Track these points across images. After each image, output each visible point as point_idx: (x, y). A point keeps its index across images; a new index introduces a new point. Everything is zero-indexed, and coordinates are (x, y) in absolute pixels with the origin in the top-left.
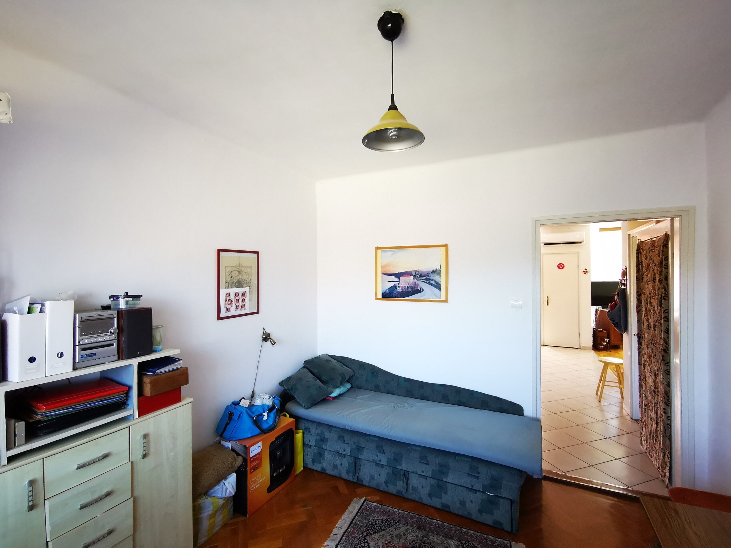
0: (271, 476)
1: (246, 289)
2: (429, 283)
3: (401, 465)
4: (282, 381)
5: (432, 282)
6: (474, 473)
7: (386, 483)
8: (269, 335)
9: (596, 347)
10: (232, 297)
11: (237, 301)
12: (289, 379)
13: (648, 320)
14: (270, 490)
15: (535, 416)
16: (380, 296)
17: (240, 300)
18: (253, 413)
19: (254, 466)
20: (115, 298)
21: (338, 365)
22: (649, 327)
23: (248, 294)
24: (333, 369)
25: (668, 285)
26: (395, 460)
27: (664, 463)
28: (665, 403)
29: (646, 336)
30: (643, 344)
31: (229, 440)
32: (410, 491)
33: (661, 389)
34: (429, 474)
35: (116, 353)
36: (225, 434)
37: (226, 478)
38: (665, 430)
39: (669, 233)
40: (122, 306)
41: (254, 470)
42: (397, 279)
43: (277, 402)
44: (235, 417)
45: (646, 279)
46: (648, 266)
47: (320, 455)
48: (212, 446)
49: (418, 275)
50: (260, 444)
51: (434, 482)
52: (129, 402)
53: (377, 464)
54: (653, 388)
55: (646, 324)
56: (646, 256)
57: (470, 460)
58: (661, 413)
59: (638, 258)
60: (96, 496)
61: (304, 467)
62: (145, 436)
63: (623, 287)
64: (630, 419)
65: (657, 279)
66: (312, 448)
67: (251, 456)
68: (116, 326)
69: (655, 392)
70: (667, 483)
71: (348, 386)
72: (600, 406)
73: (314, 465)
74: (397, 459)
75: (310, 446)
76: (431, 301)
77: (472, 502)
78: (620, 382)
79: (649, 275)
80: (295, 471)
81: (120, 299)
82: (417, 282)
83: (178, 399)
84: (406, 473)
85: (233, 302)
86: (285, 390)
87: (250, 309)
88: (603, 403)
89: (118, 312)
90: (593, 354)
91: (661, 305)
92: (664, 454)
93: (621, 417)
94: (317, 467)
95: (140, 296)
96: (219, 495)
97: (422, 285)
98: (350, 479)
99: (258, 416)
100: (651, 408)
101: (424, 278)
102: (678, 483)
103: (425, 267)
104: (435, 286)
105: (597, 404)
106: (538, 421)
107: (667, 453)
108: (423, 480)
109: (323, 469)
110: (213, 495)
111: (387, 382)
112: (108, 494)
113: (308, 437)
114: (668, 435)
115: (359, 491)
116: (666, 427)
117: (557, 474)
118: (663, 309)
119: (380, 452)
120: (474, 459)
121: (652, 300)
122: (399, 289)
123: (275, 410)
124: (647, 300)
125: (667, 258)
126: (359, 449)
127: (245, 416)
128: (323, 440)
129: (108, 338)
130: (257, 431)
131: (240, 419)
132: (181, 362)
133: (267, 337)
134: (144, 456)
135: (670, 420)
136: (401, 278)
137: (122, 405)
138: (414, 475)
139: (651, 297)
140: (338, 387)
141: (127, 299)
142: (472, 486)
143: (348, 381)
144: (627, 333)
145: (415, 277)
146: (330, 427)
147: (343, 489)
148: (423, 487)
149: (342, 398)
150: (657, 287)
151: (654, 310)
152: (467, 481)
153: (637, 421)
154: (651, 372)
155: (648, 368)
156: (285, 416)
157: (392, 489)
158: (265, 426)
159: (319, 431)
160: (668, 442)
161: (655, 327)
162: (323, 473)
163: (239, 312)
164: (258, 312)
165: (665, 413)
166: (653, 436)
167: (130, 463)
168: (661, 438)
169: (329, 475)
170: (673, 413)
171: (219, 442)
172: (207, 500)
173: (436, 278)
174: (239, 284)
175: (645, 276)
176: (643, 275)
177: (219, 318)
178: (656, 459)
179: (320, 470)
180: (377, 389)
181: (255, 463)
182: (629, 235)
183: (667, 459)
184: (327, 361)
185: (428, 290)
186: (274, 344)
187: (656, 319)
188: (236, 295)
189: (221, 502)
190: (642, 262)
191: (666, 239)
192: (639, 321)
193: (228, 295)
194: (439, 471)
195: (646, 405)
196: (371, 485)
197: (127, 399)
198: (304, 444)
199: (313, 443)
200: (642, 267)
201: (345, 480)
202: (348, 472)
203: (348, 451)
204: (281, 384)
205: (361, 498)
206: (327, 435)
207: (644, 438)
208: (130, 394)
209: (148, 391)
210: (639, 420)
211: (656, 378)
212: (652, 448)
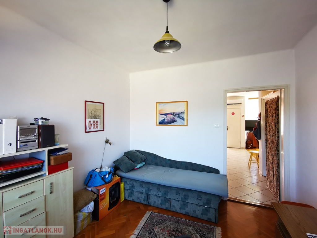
0: (110, 203)
1: (98, 120)
2: (179, 118)
3: (167, 196)
4: (114, 161)
5: (181, 117)
6: (199, 198)
7: (161, 204)
8: (108, 140)
9: (247, 147)
10: (92, 122)
11: (94, 125)
12: (118, 160)
13: (270, 133)
14: (109, 209)
15: (224, 174)
16: (158, 124)
17: (96, 124)
18: (101, 175)
19: (102, 198)
20: (36, 119)
21: (139, 154)
22: (270, 136)
23: (99, 122)
24: (137, 156)
25: (279, 117)
26: (165, 194)
27: (277, 192)
28: (277, 167)
29: (269, 140)
30: (268, 144)
31: (90, 187)
32: (172, 207)
33: (276, 161)
34: (180, 199)
35: (37, 145)
36: (88, 185)
37: (89, 204)
38: (277, 178)
39: (279, 96)
40: (40, 123)
41: (102, 200)
42: (165, 116)
43: (112, 170)
44: (93, 176)
45: (269, 116)
46: (270, 110)
47: (132, 193)
48: (82, 190)
49: (175, 114)
50: (105, 188)
51: (182, 203)
52: (44, 168)
53: (158, 196)
54: (272, 161)
55: (269, 135)
56: (269, 106)
57: (198, 192)
58: (275, 172)
59: (266, 108)
60: (28, 211)
61: (124, 199)
62: (52, 184)
63: (259, 121)
64: (262, 176)
65: (274, 116)
66: (128, 190)
67: (100, 194)
68: (37, 132)
69: (273, 163)
70: (278, 201)
71: (144, 163)
72: (250, 171)
73: (129, 198)
74: (166, 193)
75: (127, 190)
76: (180, 126)
77: (198, 210)
78: (258, 161)
79: (271, 114)
80: (120, 201)
81: (39, 120)
82: (174, 117)
83: (67, 167)
84: (170, 199)
85: (92, 125)
86: (116, 165)
87: (100, 129)
88: (251, 170)
89: (38, 126)
90: (246, 150)
91: (276, 127)
92: (277, 189)
93: (258, 175)
94: (130, 199)
95: (49, 119)
96: (86, 212)
97: (177, 119)
98: (145, 203)
99: (104, 176)
100: (271, 170)
101: (177, 116)
102: (283, 199)
103: (178, 111)
104: (182, 119)
105: (248, 170)
106: (226, 176)
107: (278, 188)
108: (177, 202)
109: (133, 199)
110: (83, 211)
111: (161, 161)
112: (34, 210)
113: (126, 186)
114: (278, 181)
115: (149, 208)
116: (278, 177)
117: (233, 198)
118: (277, 128)
119: (158, 191)
120: (199, 192)
121: (272, 125)
122: (166, 121)
123: (111, 173)
124: (269, 125)
125: (278, 107)
126: (149, 190)
127: (98, 177)
128: (133, 186)
129: (34, 138)
130: (103, 183)
131: (95, 178)
132: (68, 150)
133: (107, 142)
134: (51, 193)
135: (280, 174)
136: (167, 116)
137: (40, 169)
138: (173, 200)
139: (271, 124)
140: (139, 164)
141: (42, 120)
142: (199, 204)
143: (144, 161)
144: (261, 140)
145: (173, 115)
146: (136, 181)
147: (142, 208)
148: (177, 205)
149: (141, 168)
150: (274, 119)
151: (273, 129)
152: (196, 202)
153: (265, 176)
154: (271, 155)
155: (270, 153)
156: (116, 176)
157: (164, 207)
158: (107, 180)
159: (131, 183)
160: (278, 183)
161: (273, 136)
162: (133, 202)
163: (95, 130)
164: (103, 130)
165: (277, 171)
166: (272, 181)
167: (44, 196)
168: (275, 182)
169: (136, 202)
170: (280, 171)
171: (86, 188)
172: (80, 214)
173: (182, 115)
174: (95, 117)
175: (269, 115)
176: (268, 114)
177: (86, 132)
178: (273, 191)
179: (131, 200)
180: (157, 164)
181: (102, 197)
182: (262, 99)
183: (278, 190)
184: (135, 152)
185: (179, 121)
186: (111, 144)
187: (273, 132)
188: (94, 122)
189: (87, 214)
190: (267, 109)
191: (278, 99)
192: (266, 134)
193: (90, 121)
194: (184, 198)
195: (269, 169)
196: (154, 205)
197: (43, 167)
198: (124, 189)
199: (128, 188)
200: (268, 111)
201: (142, 204)
202: (144, 200)
203: (144, 191)
204: (114, 162)
205: (150, 211)
206: (135, 184)
207: (268, 183)
208: (44, 164)
209: (52, 163)
210: (266, 176)
211: (273, 157)
212: (271, 187)
